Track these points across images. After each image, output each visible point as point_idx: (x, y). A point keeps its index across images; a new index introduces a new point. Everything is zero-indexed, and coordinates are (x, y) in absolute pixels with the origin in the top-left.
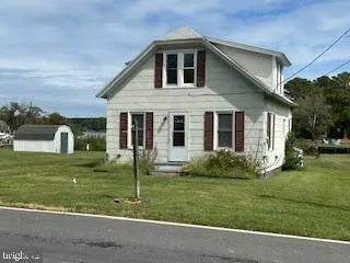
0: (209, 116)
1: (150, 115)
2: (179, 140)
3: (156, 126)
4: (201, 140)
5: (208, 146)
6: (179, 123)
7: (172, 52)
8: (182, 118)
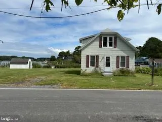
0: (118, 57)
1: (97, 56)
2: (108, 65)
3: (100, 60)
4: (115, 65)
5: (118, 67)
6: (108, 59)
7: (105, 36)
8: (109, 57)
